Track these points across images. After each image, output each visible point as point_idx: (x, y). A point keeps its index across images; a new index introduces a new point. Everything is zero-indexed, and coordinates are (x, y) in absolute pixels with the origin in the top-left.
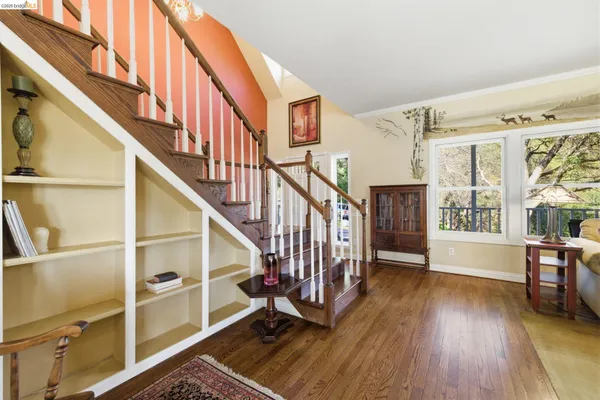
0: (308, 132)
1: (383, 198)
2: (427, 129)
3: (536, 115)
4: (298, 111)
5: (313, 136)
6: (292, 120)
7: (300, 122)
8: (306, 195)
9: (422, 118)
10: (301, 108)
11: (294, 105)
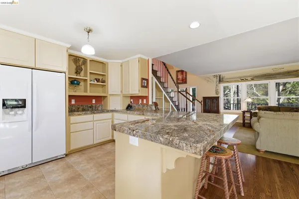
0: (183, 80)
1: (207, 100)
2: (220, 81)
3: (249, 78)
4: (179, 74)
5: (184, 81)
6: (177, 76)
7: (180, 77)
8: (186, 97)
9: (218, 78)
10: (180, 72)
11: (178, 71)
